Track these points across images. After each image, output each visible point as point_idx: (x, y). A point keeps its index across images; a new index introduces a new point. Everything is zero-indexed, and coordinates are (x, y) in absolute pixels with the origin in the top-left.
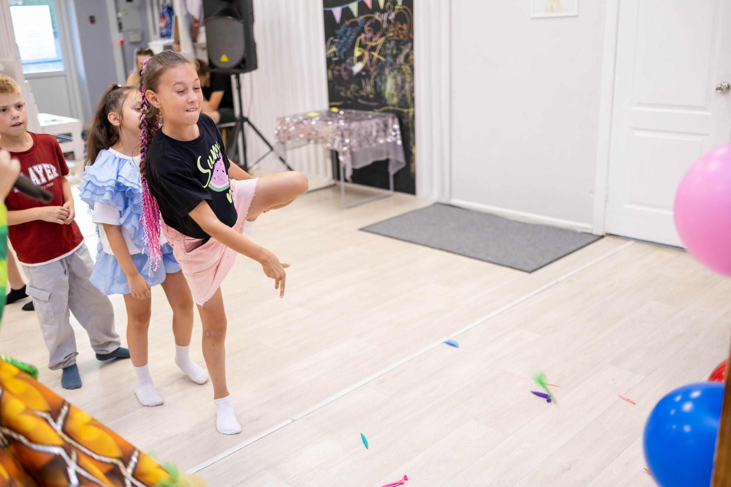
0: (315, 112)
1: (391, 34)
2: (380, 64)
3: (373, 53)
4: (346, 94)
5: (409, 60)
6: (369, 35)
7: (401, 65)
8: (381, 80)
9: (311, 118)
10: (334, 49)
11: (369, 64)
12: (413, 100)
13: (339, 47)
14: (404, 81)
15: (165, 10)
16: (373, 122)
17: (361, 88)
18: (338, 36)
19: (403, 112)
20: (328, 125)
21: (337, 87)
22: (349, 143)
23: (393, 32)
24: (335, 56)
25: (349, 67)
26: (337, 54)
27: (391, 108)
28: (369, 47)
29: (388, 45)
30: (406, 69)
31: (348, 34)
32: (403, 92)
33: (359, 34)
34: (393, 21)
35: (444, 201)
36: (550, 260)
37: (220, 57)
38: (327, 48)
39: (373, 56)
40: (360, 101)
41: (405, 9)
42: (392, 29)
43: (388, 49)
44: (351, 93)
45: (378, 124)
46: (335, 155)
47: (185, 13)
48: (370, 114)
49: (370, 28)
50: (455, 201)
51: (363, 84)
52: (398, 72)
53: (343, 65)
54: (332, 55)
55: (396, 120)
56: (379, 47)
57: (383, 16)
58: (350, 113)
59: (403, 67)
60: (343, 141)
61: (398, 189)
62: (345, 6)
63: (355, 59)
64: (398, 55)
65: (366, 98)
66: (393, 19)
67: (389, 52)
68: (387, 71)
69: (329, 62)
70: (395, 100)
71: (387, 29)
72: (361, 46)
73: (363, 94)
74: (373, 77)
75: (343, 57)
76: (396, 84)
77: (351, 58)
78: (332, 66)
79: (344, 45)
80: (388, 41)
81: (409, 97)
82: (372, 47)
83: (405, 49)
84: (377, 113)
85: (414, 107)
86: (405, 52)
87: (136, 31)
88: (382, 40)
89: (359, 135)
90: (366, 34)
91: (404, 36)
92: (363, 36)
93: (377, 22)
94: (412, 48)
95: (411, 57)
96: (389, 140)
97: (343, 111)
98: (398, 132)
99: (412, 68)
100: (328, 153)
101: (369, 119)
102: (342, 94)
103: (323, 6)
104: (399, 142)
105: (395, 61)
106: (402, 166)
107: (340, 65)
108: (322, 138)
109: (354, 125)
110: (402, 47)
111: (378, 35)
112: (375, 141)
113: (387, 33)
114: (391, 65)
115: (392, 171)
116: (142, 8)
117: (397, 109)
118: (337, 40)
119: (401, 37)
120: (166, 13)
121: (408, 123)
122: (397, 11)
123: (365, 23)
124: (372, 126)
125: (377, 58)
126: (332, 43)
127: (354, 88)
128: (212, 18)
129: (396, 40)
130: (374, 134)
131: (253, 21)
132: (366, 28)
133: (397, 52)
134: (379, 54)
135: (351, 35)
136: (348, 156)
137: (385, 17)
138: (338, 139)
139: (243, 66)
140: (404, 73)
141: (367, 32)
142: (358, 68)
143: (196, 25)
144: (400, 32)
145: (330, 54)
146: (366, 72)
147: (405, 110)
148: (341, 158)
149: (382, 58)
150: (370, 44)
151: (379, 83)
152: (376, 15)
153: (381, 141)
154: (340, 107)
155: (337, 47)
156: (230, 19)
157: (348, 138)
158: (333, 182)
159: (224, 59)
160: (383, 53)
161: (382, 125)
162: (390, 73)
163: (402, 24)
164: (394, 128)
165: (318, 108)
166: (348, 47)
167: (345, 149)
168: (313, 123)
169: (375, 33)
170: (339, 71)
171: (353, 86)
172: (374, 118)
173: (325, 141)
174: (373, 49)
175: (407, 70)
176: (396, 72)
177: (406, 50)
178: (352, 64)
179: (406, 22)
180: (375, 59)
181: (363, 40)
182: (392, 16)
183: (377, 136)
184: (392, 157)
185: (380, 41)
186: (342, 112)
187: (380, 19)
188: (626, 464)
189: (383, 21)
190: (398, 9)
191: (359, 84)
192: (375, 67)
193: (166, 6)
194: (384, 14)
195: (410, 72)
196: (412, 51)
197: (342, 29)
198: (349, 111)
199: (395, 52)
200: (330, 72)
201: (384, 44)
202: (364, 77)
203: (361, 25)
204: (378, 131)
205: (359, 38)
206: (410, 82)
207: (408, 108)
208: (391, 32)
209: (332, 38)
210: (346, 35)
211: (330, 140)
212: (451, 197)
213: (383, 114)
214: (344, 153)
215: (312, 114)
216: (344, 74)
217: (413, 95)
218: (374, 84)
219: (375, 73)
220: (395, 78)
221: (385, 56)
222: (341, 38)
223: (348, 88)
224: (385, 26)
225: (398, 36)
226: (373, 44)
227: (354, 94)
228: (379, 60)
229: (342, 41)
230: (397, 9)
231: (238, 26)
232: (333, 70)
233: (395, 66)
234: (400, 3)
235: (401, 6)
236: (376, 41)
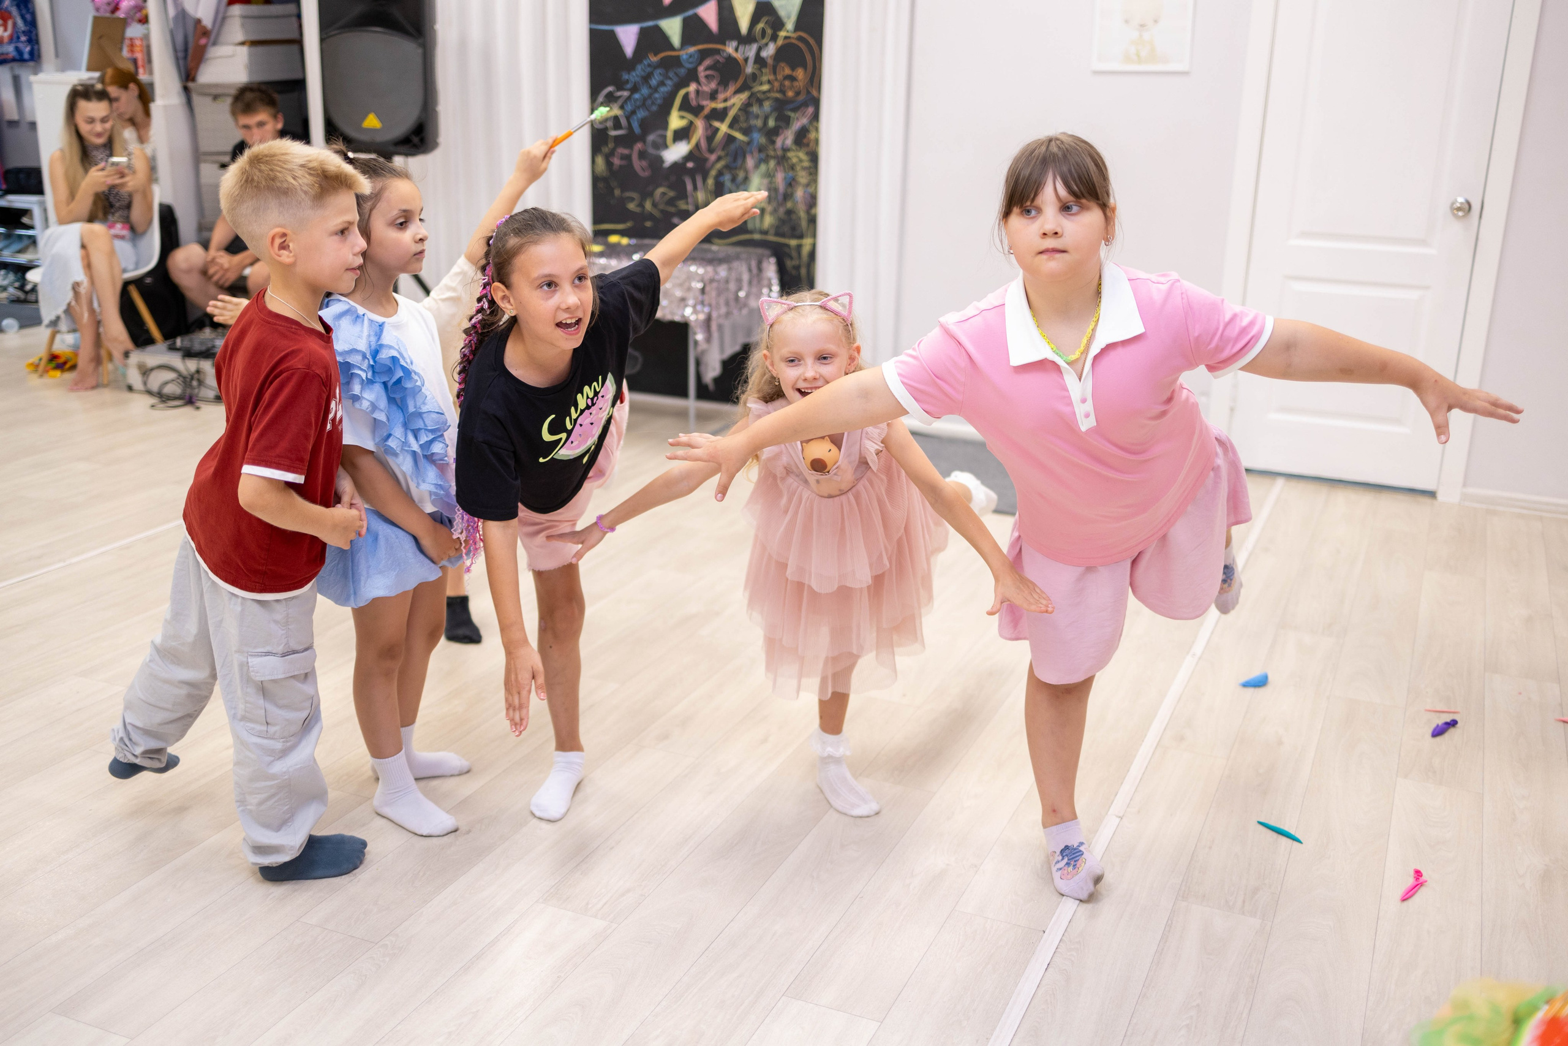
1: (765, 87)
2: (733, 147)
3: (716, 124)
4: (641, 205)
5: (807, 140)
6: (709, 86)
7: (785, 150)
8: (733, 180)
10: (613, 110)
11: (704, 145)
12: (813, 220)
13: (629, 107)
14: (791, 183)
17: (683, 195)
18: (629, 86)
19: (788, 246)
21: (617, 192)
23: (769, 82)
24: (616, 126)
25: (651, 151)
26: (624, 122)
27: (757, 236)
28: (706, 111)
29: (755, 109)
30: (798, 157)
31: (654, 82)
32: (789, 205)
33: (684, 83)
34: (770, 62)
37: (361, 117)
39: (717, 130)
41: (800, 39)
42: (772, 77)
43: (757, 117)
44: (654, 205)
49: (709, 72)
51: (689, 187)
52: (778, 163)
53: (639, 146)
54: (610, 124)
55: (773, 263)
56: (732, 113)
57: (747, 50)
59: (790, 154)
62: (650, 24)
63: (670, 135)
64: (780, 131)
66: (771, 57)
67: (757, 123)
68: (750, 162)
69: (599, 137)
70: (768, 221)
71: (754, 77)
72: (686, 106)
73: (687, 207)
74: (713, 173)
75: (637, 130)
77: (660, 132)
78: (605, 150)
79: (643, 104)
80: (756, 99)
81: (802, 214)
82: (714, 110)
83: (797, 119)
85: (814, 236)
86: (796, 126)
88: (744, 96)
90: (702, 84)
91: (798, 93)
92: (693, 87)
93: (730, 59)
94: (816, 117)
95: (812, 135)
99: (814, 158)
102: (631, 206)
103: (589, 20)
105: (773, 142)
107: (630, 146)
110: (792, 115)
111: (732, 88)
113: (754, 84)
114: (761, 149)
117: (771, 238)
118: (626, 94)
119: (790, 94)
121: (797, 268)
122: (780, 42)
123: (700, 63)
125: (726, 133)
126: (610, 100)
127: (664, 194)
129: (776, 100)
132: (702, 72)
133: (775, 124)
134: (731, 126)
135: (662, 84)
137: (751, 51)
139: (416, 140)
140: (792, 167)
141: (703, 80)
142: (675, 153)
143: (203, 41)
144: (787, 83)
145: (604, 122)
146: (696, 163)
147: (793, 242)
149: (738, 135)
150: (709, 105)
151: (728, 185)
152: (729, 46)
154: (625, 234)
155: (622, 107)
159: (372, 122)
160: (744, 125)
162: (757, 166)
163: (793, 69)
164: (770, 275)
166: (654, 108)
169: (724, 83)
170: (628, 158)
171: (660, 190)
174: (720, 115)
175: (801, 161)
176: (772, 163)
177: (799, 121)
178: (666, 146)
179: (804, 66)
180: (720, 135)
181: (692, 96)
182: (769, 51)
185: (737, 100)
187: (738, 56)
189: (746, 60)
190: (783, 38)
191: (681, 187)
192: (720, 153)
194: (748, 47)
195: (806, 164)
196: (815, 124)
197: (639, 70)
199: (771, 123)
200: (600, 160)
201: (745, 108)
202: (692, 173)
203: (689, 65)
205: (682, 92)
206: (808, 185)
207: (801, 237)
208: (765, 84)
209: (610, 89)
210: (648, 85)
216: (638, 164)
217: (813, 211)
218: (713, 187)
219: (719, 165)
220: (769, 175)
221: (746, 132)
222: (635, 89)
223: (646, 194)
224: (749, 69)
225: (782, 91)
226: (719, 105)
227: (661, 207)
228: (730, 139)
229: (637, 96)
230: (782, 36)
232: (609, 156)
233: (772, 153)
234: (790, 25)
235: (791, 32)
236: (725, 100)
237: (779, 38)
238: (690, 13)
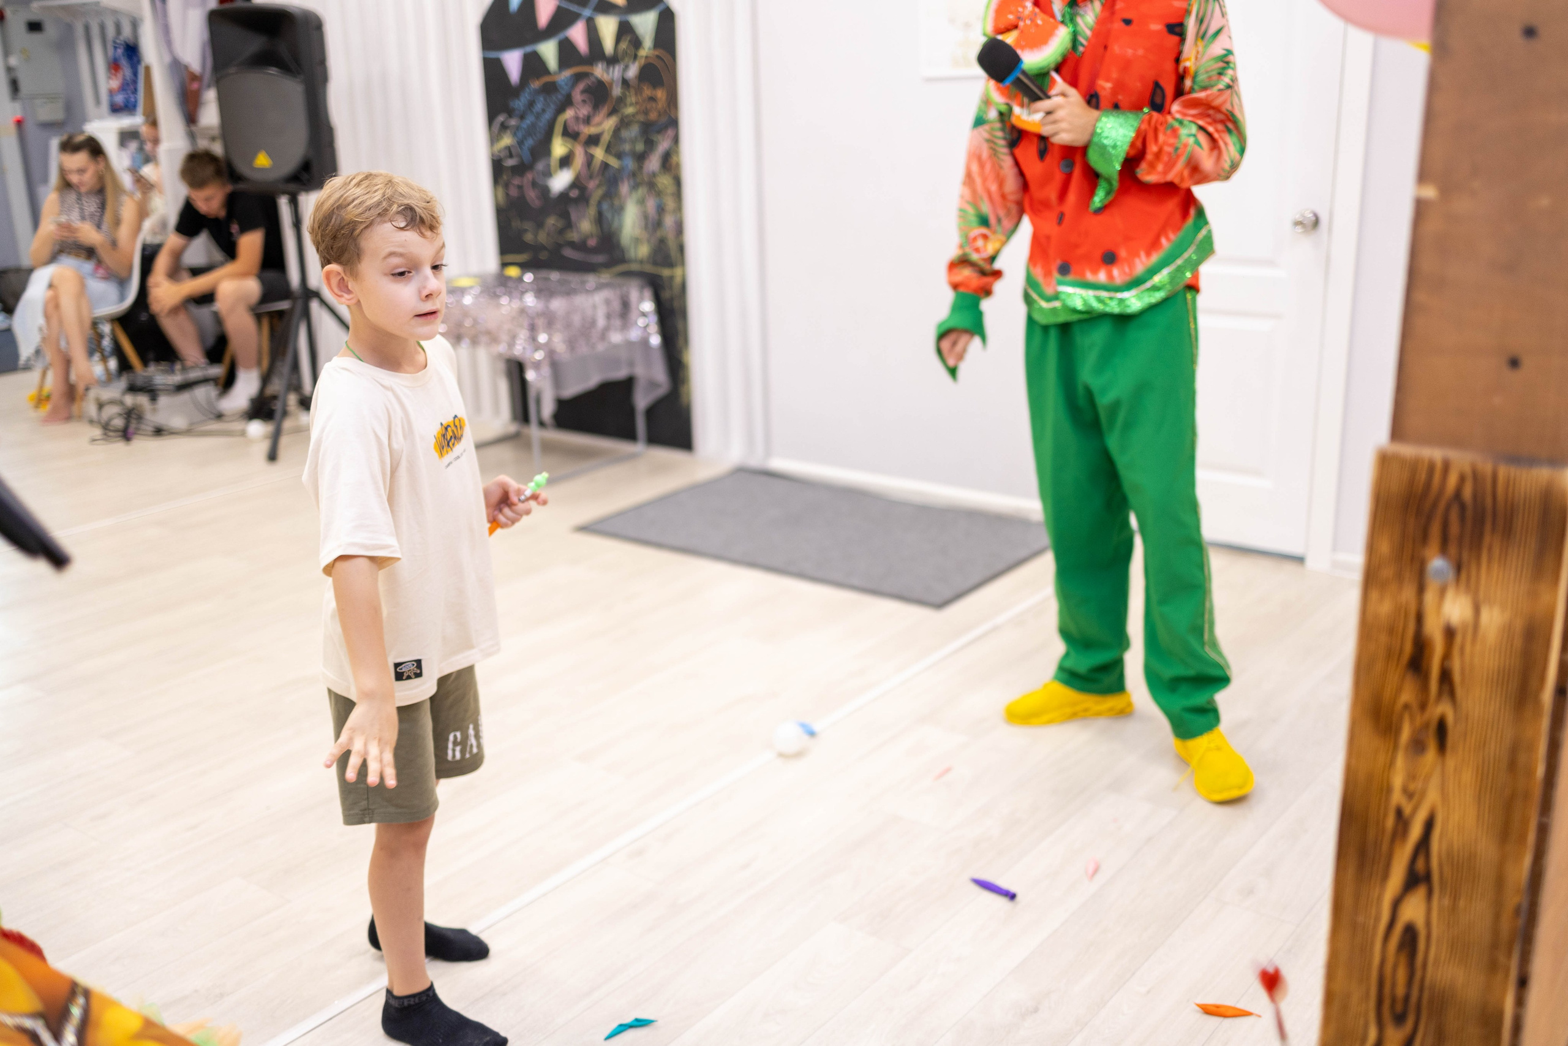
0: (468, 275)
1: (631, 110)
2: (609, 174)
3: (593, 150)
5: (670, 164)
6: (584, 111)
7: (654, 175)
8: (612, 208)
9: (462, 291)
10: (507, 140)
11: (584, 172)
12: (681, 249)
13: (520, 134)
14: (661, 210)
15: (120, 51)
16: (599, 298)
17: (569, 225)
18: (517, 114)
19: (659, 277)
20: (499, 306)
21: (514, 224)
22: (547, 344)
23: (635, 105)
24: (511, 156)
25: (540, 180)
26: (514, 151)
27: (634, 267)
28: (583, 138)
29: (625, 134)
30: (665, 183)
31: (539, 106)
32: (659, 234)
33: (561, 110)
34: (633, 83)
35: (755, 462)
36: (976, 579)
37: (254, 156)
38: (493, 139)
39: (592, 156)
40: (568, 252)
41: (658, 57)
42: (633, 99)
43: (626, 141)
44: (547, 235)
45: (608, 302)
46: (516, 370)
47: (167, 59)
48: (591, 280)
49: (584, 97)
50: (778, 464)
51: (574, 216)
52: (648, 191)
53: (529, 176)
54: (504, 154)
55: (648, 293)
57: (613, 71)
58: (547, 279)
59: (658, 180)
60: (533, 339)
61: (655, 439)
62: (529, 49)
63: (554, 162)
64: (647, 154)
65: (581, 246)
66: (636, 77)
67: (627, 147)
68: (624, 188)
69: (498, 168)
70: (644, 250)
71: (621, 100)
72: (570, 134)
73: (574, 236)
74: (594, 201)
76: (646, 217)
77: (545, 160)
78: (504, 178)
79: (530, 133)
80: (624, 123)
81: (672, 243)
82: (590, 136)
83: (661, 143)
84: (605, 277)
85: (683, 265)
86: (661, 149)
87: (51, 98)
88: (613, 121)
89: (568, 325)
90: (577, 108)
91: (660, 115)
92: (569, 114)
93: (600, 83)
94: (676, 140)
95: (674, 159)
96: (634, 334)
97: (533, 274)
98: (653, 320)
99: (678, 182)
100: (501, 366)
101: (588, 292)
102: (529, 237)
103: (481, 47)
104: (655, 340)
105: (641, 168)
106: (664, 389)
107: (522, 175)
108: (488, 333)
109: (558, 304)
110: (655, 137)
111: (604, 110)
112: (603, 336)
113: (621, 107)
114: (634, 175)
115: (642, 401)
116: (65, 46)
117: (649, 268)
118: (513, 122)
119: (653, 116)
120: (122, 58)
121: (672, 298)
122: (641, 62)
123: (573, 86)
124: (594, 307)
125: (602, 161)
126: (504, 127)
127: (553, 224)
128: (232, 70)
129: (643, 123)
130: (601, 322)
131: (325, 78)
132: (577, 96)
133: (644, 148)
134: (607, 152)
135: (544, 111)
136: (546, 370)
137: (616, 72)
138: (523, 335)
139: (305, 176)
140: (659, 194)
141: (578, 105)
142: (560, 181)
143: (195, 86)
144: (649, 105)
145: (500, 151)
146: (578, 191)
147: (666, 272)
148: (530, 375)
149: (613, 162)
150: (588, 131)
151: (608, 215)
152: (596, 68)
153: (616, 338)
154: (525, 266)
155: (515, 135)
156: (270, 74)
157: (544, 332)
158: (513, 428)
159: (262, 160)
160: (615, 150)
161: (616, 305)
162: (630, 194)
163: (654, 89)
164: (642, 310)
165: (474, 268)
166: (538, 137)
167: (539, 355)
168: (468, 300)
169: (596, 107)
170: (520, 187)
171: (552, 221)
172: (600, 287)
173: (494, 339)
174: (594, 140)
175: (666, 186)
176: (643, 190)
177: (663, 145)
178: (548, 174)
179: (662, 85)
180: (597, 163)
181: (571, 122)
182: (633, 71)
183: (607, 329)
184: (640, 371)
185: (606, 125)
186: (529, 277)
187: (605, 78)
188: (1149, 992)
189: (613, 82)
190: (644, 58)
191: (565, 216)
192: (597, 181)
193: (123, 43)
194: (614, 68)
195: (672, 189)
196: (676, 146)
197: (525, 97)
198: (543, 273)
199: (640, 147)
200: (500, 191)
201: (617, 131)
202: (576, 201)
203: (564, 90)
204: (609, 317)
205: (561, 119)
206: (674, 212)
207: (671, 266)
208: (631, 104)
209: (501, 118)
210: (532, 112)
211: (504, 337)
212: (768, 452)
213: (619, 280)
214: (537, 365)
215: (464, 282)
216: (532, 195)
217: (680, 238)
218: (596, 216)
219: (599, 193)
220: (641, 202)
221: (619, 156)
222: (522, 117)
223: (540, 225)
224: (617, 91)
225: (646, 112)
226: (592, 130)
227: (555, 238)
228: (605, 166)
229: (525, 124)
230: (642, 57)
231: (293, 89)
232: (506, 186)
233: (641, 178)
234: (648, 42)
235: (649, 49)
236: (599, 124)
237: (638, 58)
238: (561, 36)
